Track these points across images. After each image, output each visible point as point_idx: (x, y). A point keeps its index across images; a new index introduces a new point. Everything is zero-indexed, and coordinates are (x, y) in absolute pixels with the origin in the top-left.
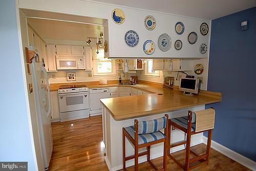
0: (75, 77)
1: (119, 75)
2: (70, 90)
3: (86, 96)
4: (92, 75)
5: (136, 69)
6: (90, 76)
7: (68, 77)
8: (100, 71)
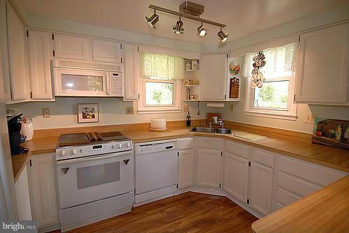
0: (96, 115)
1: (186, 109)
2: (88, 150)
3: (126, 162)
4: (135, 109)
5: (228, 99)
6: (130, 111)
7: (81, 115)
8: (150, 101)
